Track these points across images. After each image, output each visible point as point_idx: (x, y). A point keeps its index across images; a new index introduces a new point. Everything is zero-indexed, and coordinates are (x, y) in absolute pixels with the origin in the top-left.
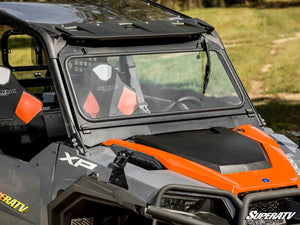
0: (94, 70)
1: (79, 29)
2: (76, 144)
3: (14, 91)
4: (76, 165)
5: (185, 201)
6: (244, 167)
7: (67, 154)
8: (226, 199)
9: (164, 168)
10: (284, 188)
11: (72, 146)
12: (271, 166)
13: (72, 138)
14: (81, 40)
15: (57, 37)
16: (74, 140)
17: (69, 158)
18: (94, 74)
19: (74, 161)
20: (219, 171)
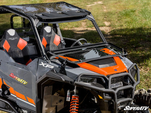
0: (45, 29)
2: (45, 59)
3: (16, 38)
4: (46, 67)
6: (108, 65)
8: (103, 78)
10: (122, 73)
12: (116, 64)
13: (43, 57)
14: (44, 19)
16: (45, 57)
17: (43, 64)
19: (45, 65)
20: (99, 67)
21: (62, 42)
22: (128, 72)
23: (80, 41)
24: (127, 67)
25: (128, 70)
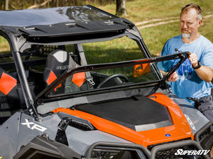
0: (54, 55)
1: (36, 29)
2: (32, 113)
4: (32, 128)
5: (110, 153)
6: (152, 126)
7: (27, 120)
8: (139, 151)
9: (95, 129)
10: (181, 140)
11: (30, 115)
12: (173, 124)
13: (29, 109)
14: (37, 37)
15: (19, 37)
16: (31, 110)
17: (27, 123)
18: (54, 58)
19: (31, 126)
20: (134, 129)
21: (89, 80)
22: (195, 140)
23: (120, 77)
24: (194, 128)
25: (195, 136)
